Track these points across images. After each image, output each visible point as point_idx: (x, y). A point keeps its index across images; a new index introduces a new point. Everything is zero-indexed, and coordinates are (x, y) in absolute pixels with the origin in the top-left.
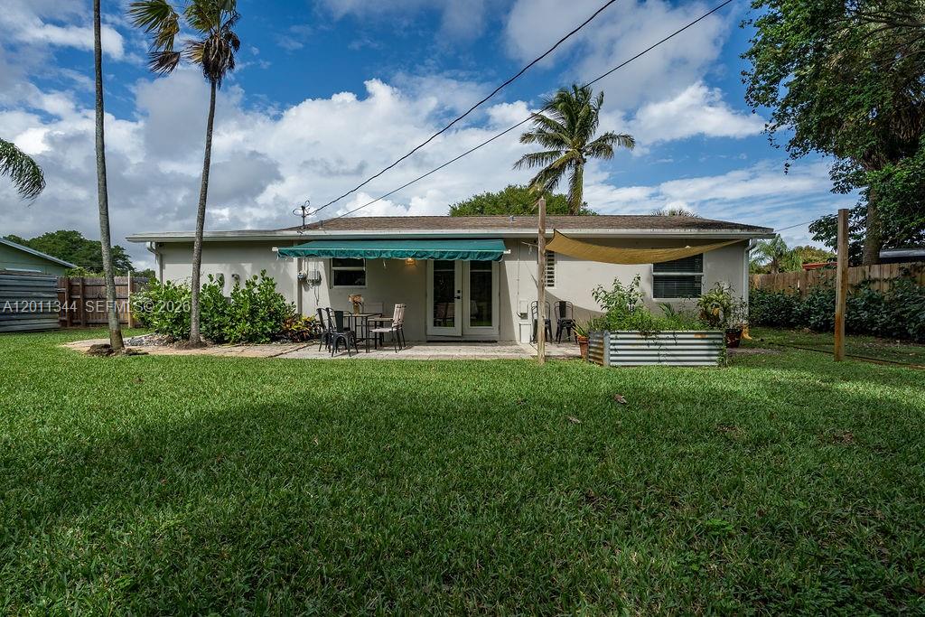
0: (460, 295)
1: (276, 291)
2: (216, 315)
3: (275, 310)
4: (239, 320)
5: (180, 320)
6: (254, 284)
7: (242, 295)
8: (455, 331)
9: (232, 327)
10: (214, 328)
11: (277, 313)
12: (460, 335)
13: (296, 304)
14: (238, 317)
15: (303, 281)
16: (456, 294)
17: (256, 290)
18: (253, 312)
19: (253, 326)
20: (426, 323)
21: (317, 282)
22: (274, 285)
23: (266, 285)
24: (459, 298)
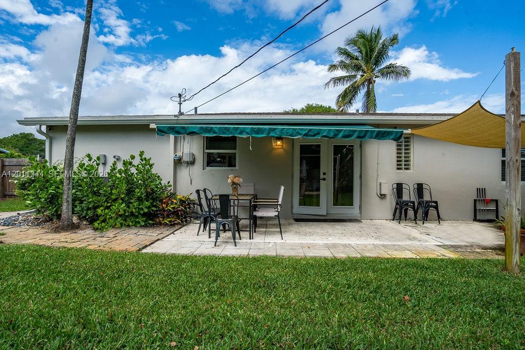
0: (324, 176)
1: (154, 171)
2: (90, 196)
3: (152, 190)
4: (115, 200)
5: (54, 200)
6: (130, 163)
7: (118, 175)
8: (321, 210)
9: (108, 208)
10: (89, 209)
11: (153, 193)
12: (325, 213)
13: (172, 183)
14: (113, 197)
15: (178, 162)
16: (322, 176)
17: (133, 170)
18: (130, 192)
19: (128, 207)
20: (292, 202)
21: (192, 163)
22: (151, 166)
23: (144, 166)
24: (324, 179)
